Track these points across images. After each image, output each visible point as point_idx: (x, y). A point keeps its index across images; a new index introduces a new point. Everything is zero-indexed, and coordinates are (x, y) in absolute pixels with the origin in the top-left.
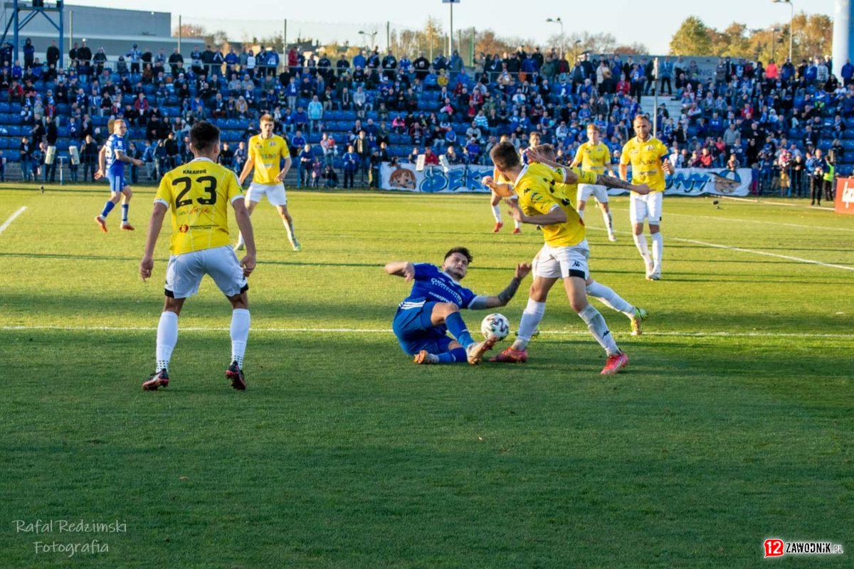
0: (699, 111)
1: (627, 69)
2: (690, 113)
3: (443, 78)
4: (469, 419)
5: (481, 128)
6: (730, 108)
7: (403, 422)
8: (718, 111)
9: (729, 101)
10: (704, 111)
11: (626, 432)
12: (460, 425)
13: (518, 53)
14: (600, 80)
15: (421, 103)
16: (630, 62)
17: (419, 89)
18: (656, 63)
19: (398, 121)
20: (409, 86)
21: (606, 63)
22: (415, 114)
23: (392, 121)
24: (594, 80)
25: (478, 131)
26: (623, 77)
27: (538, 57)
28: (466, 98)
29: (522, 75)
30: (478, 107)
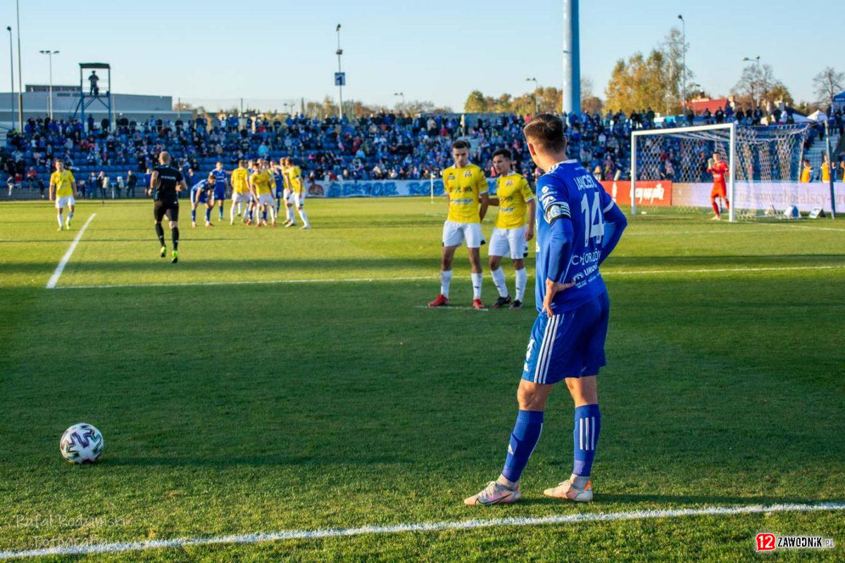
0: (488, 145)
1: (445, 121)
2: (483, 146)
3: (338, 129)
4: (392, 332)
5: (361, 159)
6: (505, 142)
7: (352, 335)
8: (499, 145)
9: (505, 139)
10: (491, 144)
11: (486, 336)
12: (387, 335)
13: (380, 114)
14: (429, 128)
15: (325, 145)
16: (445, 117)
17: (324, 137)
18: (463, 117)
19: (313, 156)
20: (317, 135)
21: (433, 118)
22: (322, 151)
23: (308, 156)
24: (426, 127)
25: (359, 160)
26: (443, 126)
27: (392, 116)
28: (351, 141)
29: (383, 127)
30: (358, 147)
